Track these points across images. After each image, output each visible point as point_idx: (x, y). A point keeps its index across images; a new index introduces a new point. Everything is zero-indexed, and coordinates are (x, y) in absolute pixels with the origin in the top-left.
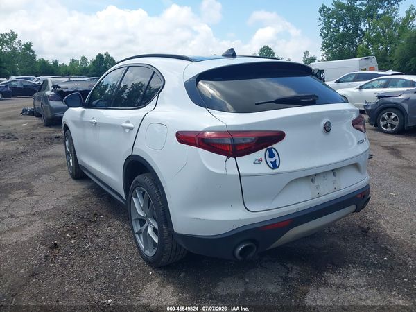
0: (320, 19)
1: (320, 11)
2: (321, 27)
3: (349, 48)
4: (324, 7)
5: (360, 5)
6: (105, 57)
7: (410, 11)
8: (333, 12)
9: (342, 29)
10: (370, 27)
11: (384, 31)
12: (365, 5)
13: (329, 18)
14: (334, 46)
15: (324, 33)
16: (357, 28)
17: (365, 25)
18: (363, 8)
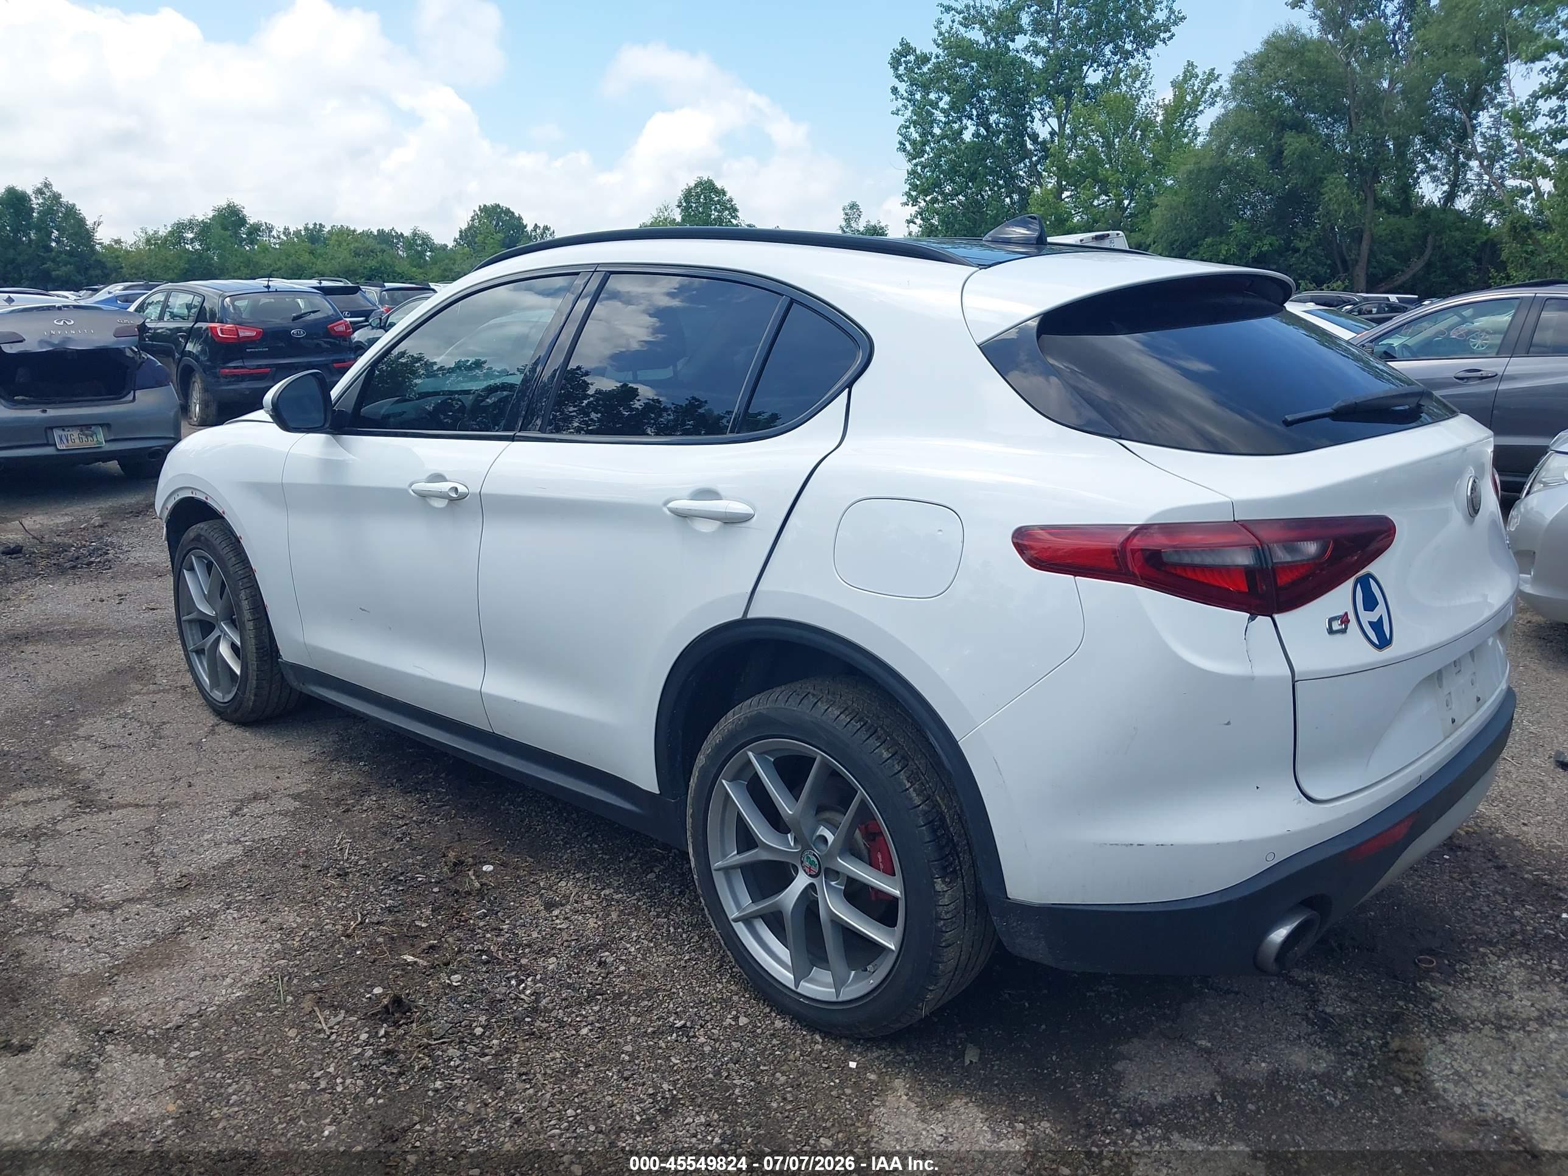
0: (895, 90)
1: (895, 63)
2: (900, 120)
3: (998, 198)
4: (906, 49)
5: (1026, 49)
6: (36, 202)
7: (1185, 80)
8: (938, 67)
9: (972, 129)
10: (1062, 126)
11: (1109, 145)
12: (1044, 52)
13: (926, 88)
14: (948, 189)
15: (913, 143)
16: (1019, 131)
17: (1044, 119)
18: (1038, 62)
